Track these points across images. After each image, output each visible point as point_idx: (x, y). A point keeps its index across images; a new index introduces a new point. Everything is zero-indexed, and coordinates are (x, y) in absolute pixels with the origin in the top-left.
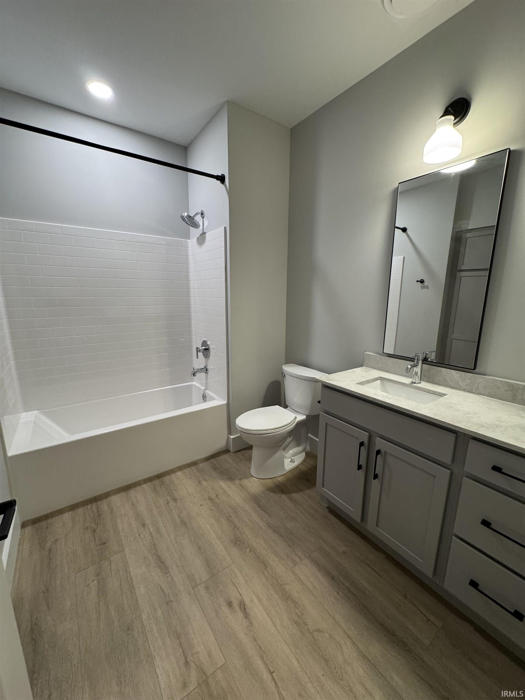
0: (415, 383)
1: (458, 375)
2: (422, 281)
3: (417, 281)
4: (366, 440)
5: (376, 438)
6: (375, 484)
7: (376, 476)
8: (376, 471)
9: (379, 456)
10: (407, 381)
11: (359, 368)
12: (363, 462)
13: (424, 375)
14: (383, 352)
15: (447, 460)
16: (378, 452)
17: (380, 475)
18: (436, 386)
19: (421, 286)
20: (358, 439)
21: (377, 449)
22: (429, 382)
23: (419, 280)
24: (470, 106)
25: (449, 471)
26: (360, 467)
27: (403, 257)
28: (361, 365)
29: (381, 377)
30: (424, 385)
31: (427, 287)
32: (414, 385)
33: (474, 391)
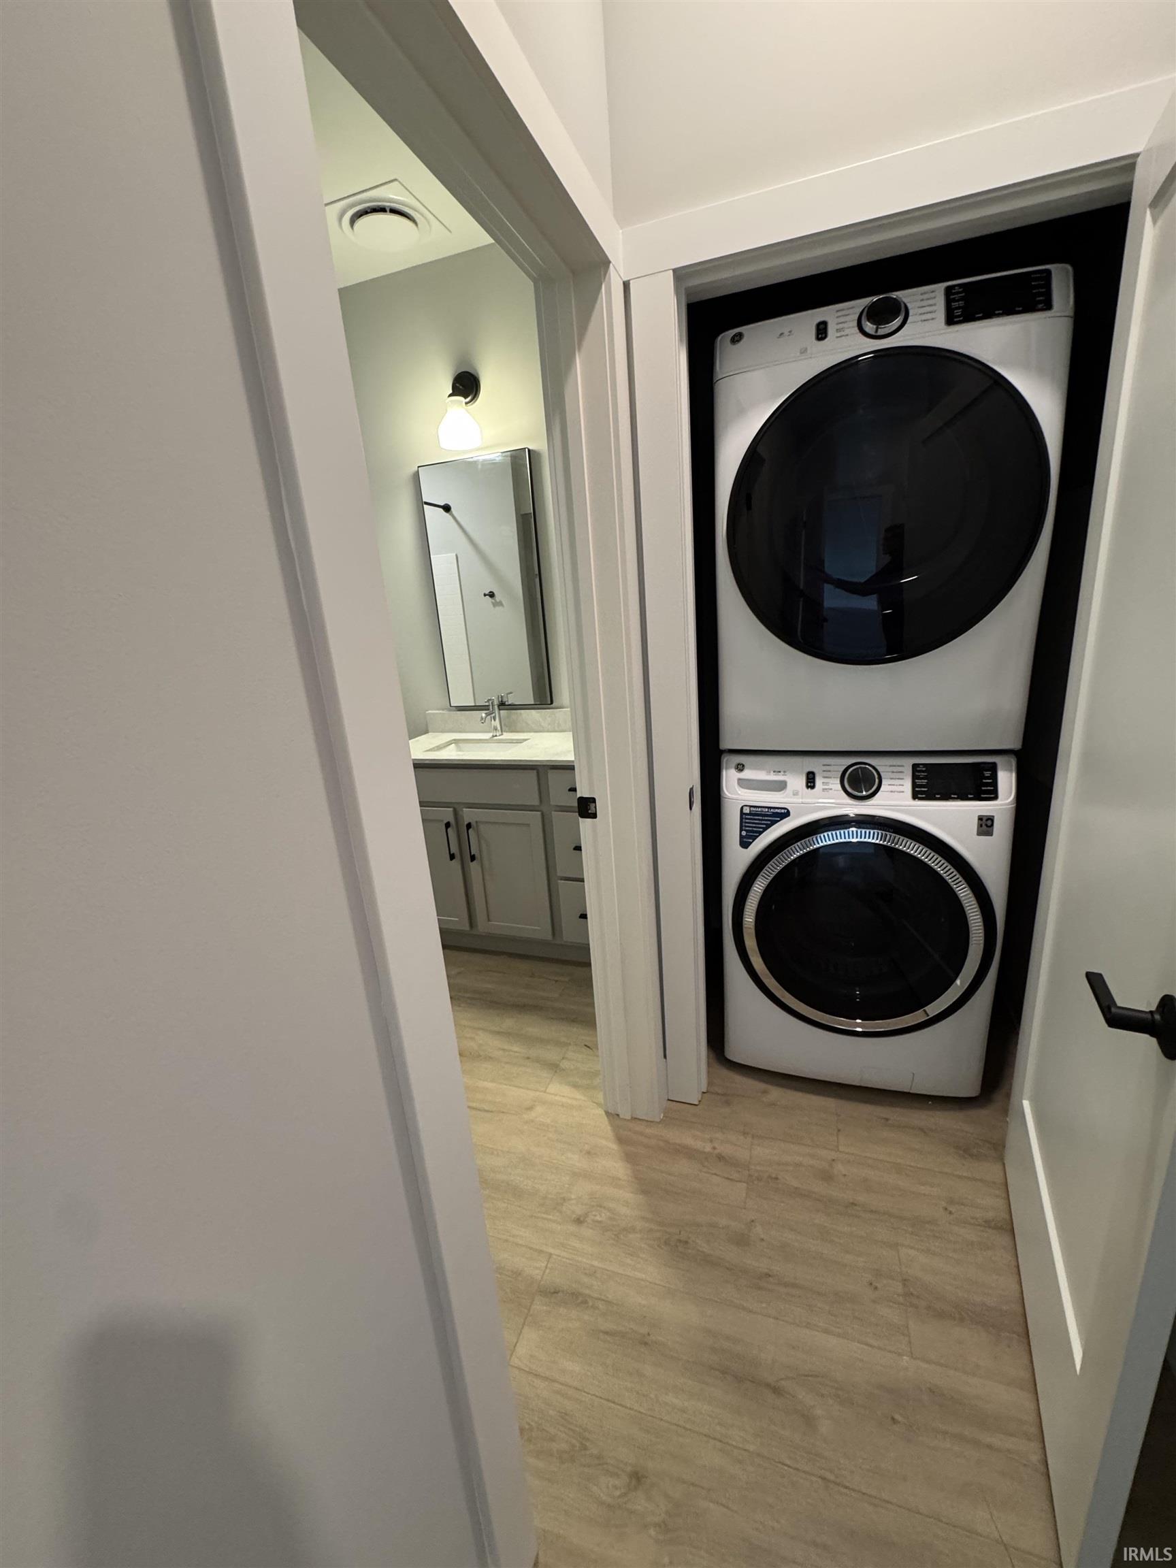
0: (496, 736)
1: (539, 715)
2: (492, 595)
3: (485, 595)
4: (451, 819)
5: (462, 811)
6: (474, 867)
7: (473, 858)
8: (472, 851)
9: (470, 831)
10: (487, 736)
11: (423, 736)
12: (454, 849)
13: (505, 725)
14: (451, 706)
15: (536, 802)
16: (469, 826)
17: (477, 855)
18: (516, 734)
19: (492, 602)
20: (442, 821)
21: (466, 823)
22: (512, 732)
23: (487, 593)
24: (479, 382)
25: (539, 813)
26: (452, 857)
27: (454, 554)
28: (426, 732)
29: (454, 740)
30: (507, 736)
31: (500, 604)
32: (496, 738)
33: (556, 729)
